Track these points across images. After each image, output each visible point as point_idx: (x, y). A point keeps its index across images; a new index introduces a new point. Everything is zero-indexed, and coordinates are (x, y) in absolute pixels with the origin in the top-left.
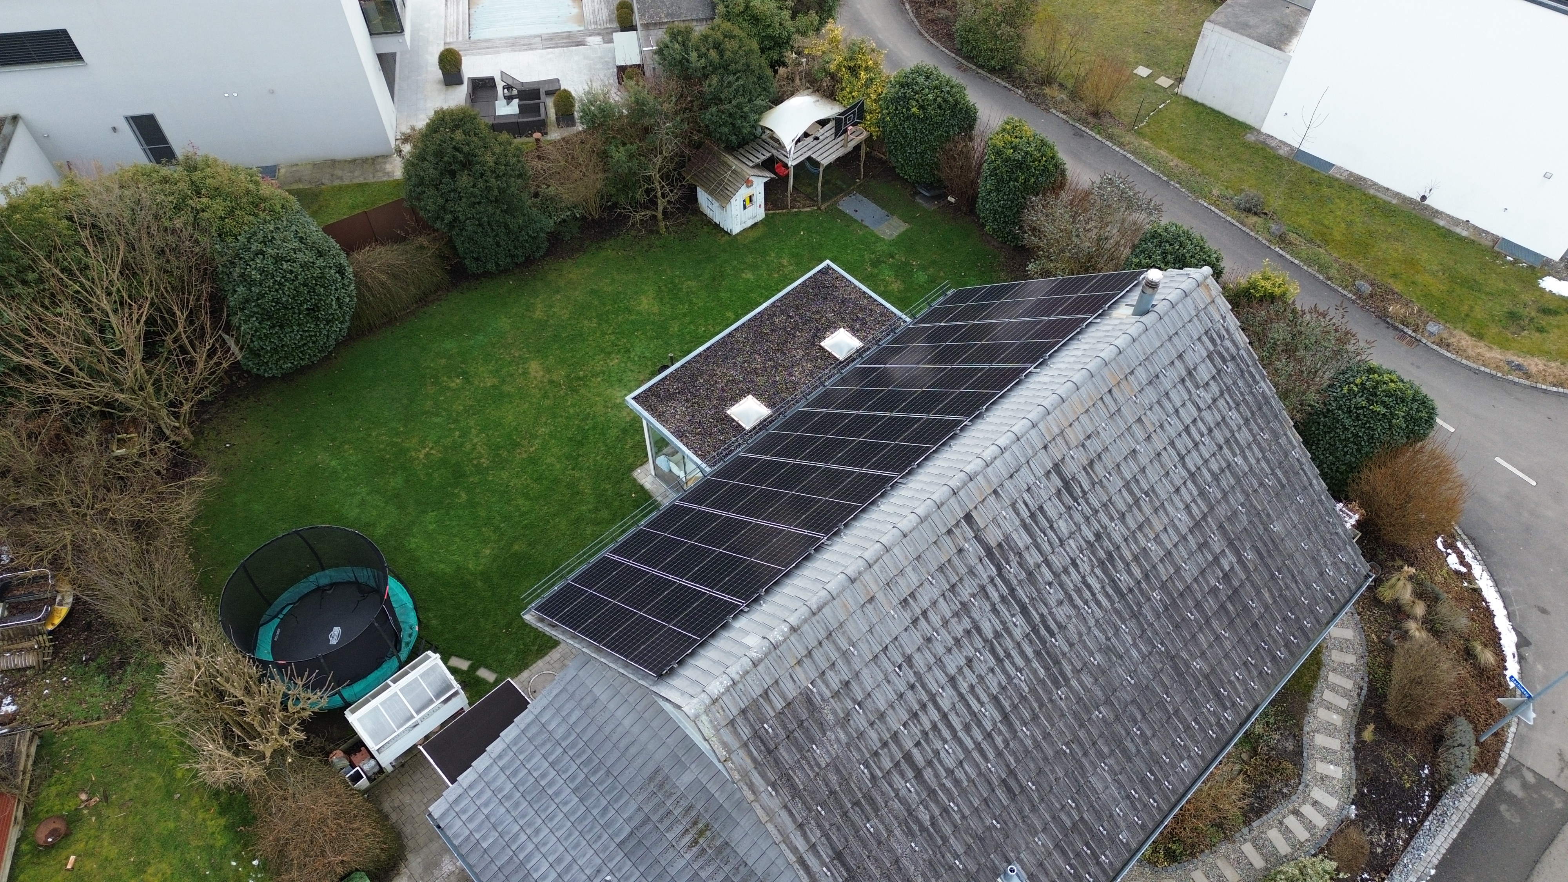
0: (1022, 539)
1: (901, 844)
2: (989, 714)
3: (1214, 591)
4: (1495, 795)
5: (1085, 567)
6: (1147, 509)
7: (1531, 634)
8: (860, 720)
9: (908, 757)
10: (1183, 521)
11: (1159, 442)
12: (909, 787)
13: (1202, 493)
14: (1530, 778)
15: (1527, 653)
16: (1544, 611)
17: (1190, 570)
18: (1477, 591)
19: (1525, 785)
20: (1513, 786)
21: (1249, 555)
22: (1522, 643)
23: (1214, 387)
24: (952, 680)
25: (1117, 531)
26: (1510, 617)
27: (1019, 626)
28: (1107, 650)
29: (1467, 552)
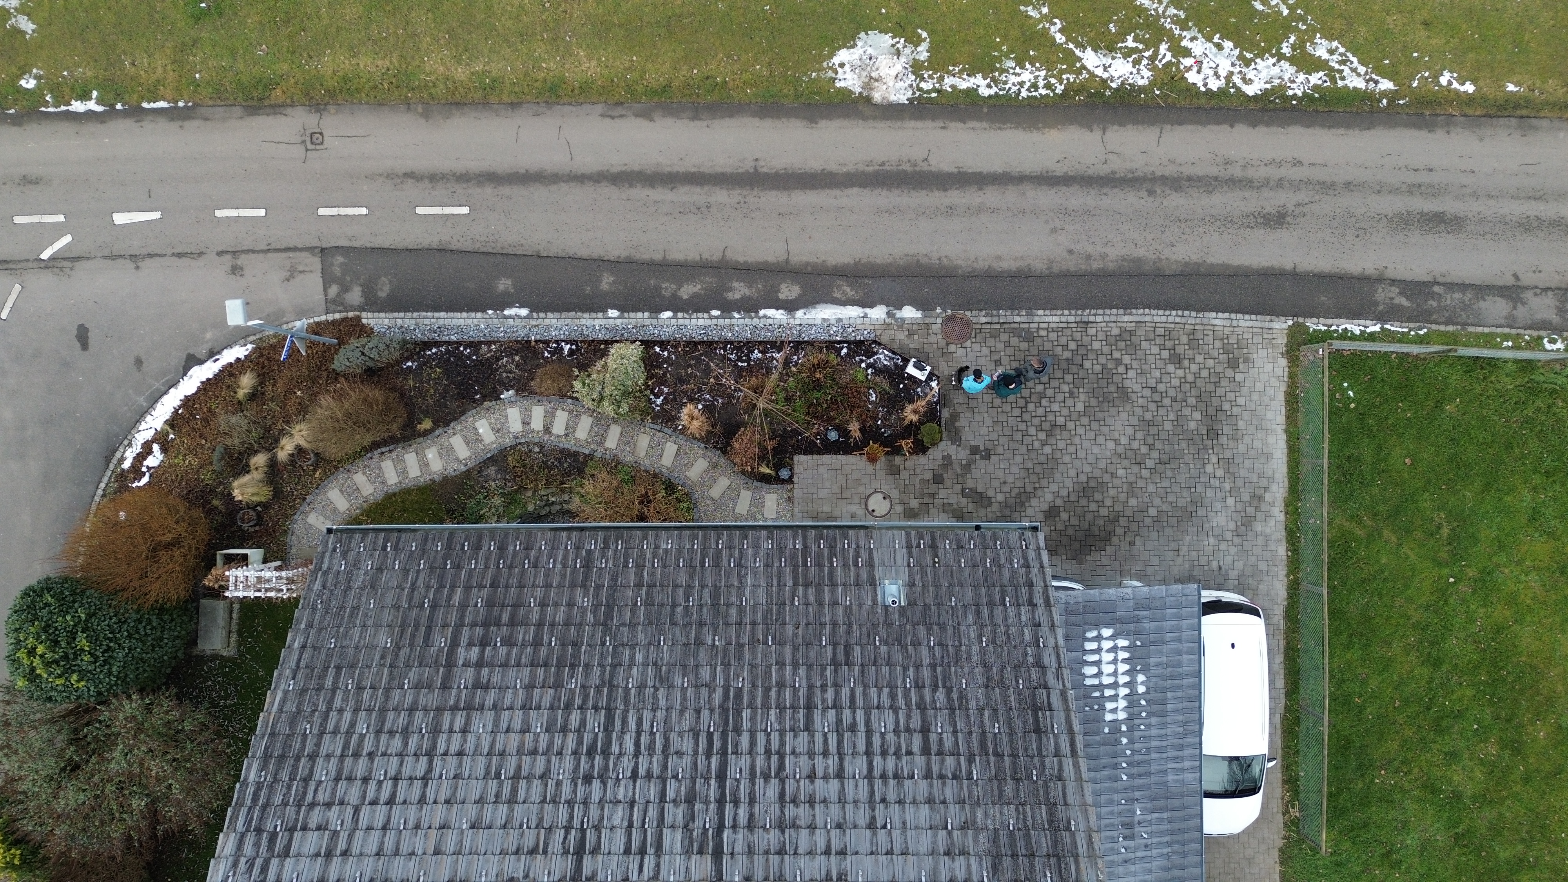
0: (673, 840)
2: (823, 721)
3: (509, 642)
4: (373, 304)
5: (626, 764)
6: (511, 763)
7: (177, 358)
8: (954, 816)
10: (481, 723)
11: (439, 814)
13: (436, 731)
14: (334, 290)
15: (202, 352)
16: (139, 362)
17: (519, 677)
18: (173, 422)
19: (345, 289)
20: (355, 296)
21: (440, 641)
22: (193, 361)
24: (840, 775)
25: (563, 768)
26: (174, 384)
27: (738, 767)
28: (664, 680)
29: (130, 455)
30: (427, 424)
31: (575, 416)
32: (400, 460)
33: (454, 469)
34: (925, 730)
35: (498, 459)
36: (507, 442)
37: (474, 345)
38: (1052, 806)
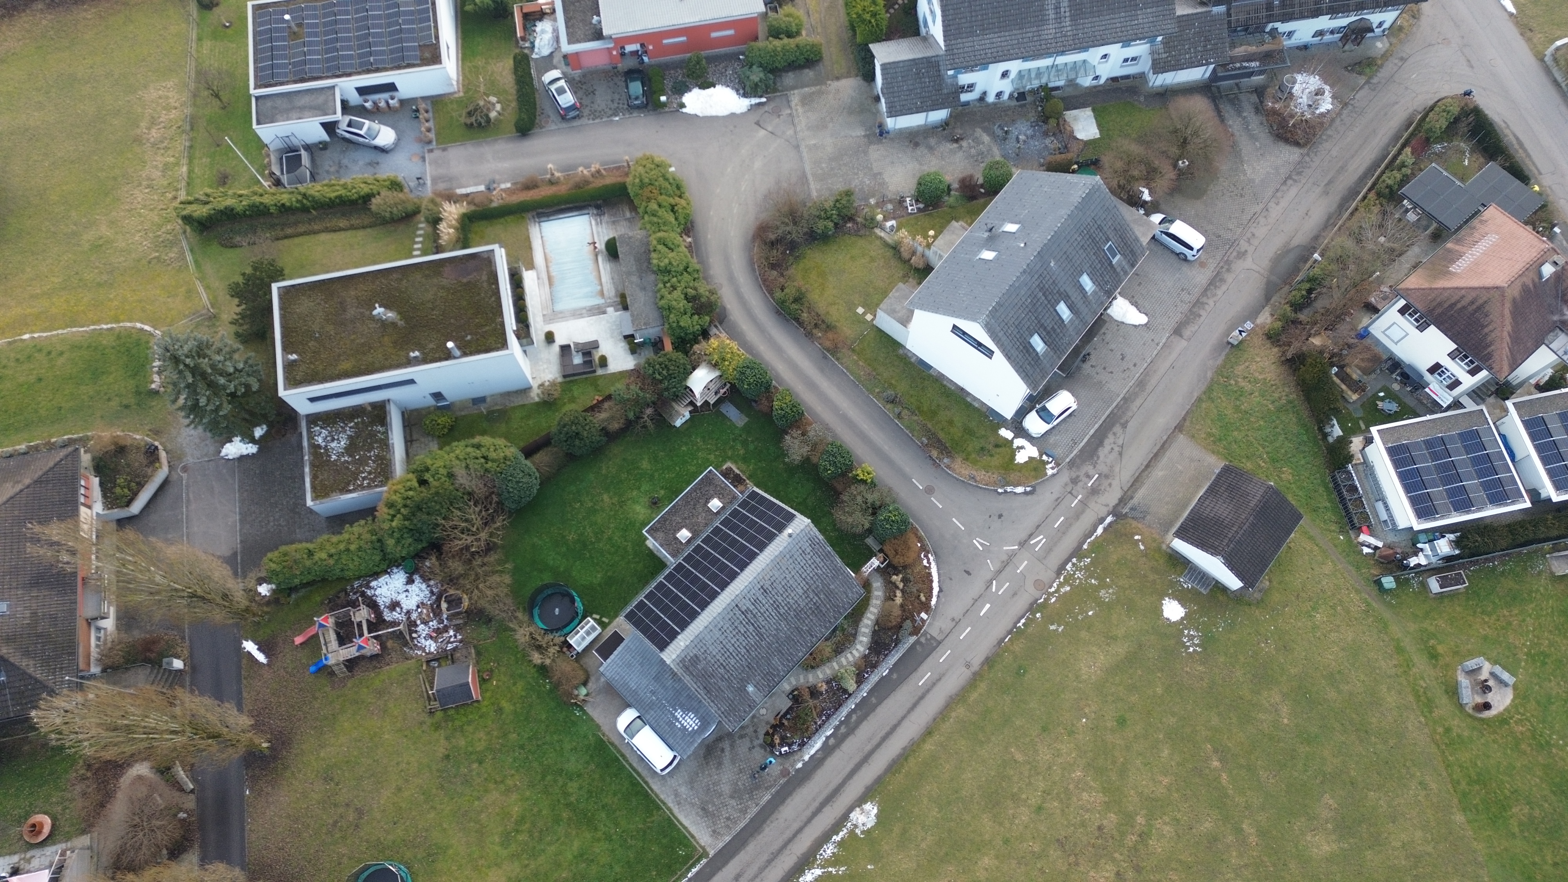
0: (752, 607)
1: (720, 683)
2: (743, 651)
3: (811, 608)
4: (917, 642)
5: (770, 610)
6: (789, 591)
7: (944, 588)
8: (709, 658)
9: (722, 664)
10: (800, 592)
11: (793, 573)
12: (722, 671)
13: (807, 583)
14: (929, 637)
15: (941, 594)
16: (951, 579)
17: (802, 604)
18: (930, 574)
19: (926, 639)
20: (923, 640)
21: (822, 596)
22: (941, 591)
23: (812, 554)
24: (733, 645)
25: (780, 599)
26: (939, 582)
27: (751, 628)
28: (777, 630)
29: (931, 558)
30: (876, 628)
31: (848, 662)
32: (874, 614)
33: (861, 624)
34: (724, 667)
35: (855, 636)
36: (856, 641)
37: (886, 655)
38: (694, 676)
